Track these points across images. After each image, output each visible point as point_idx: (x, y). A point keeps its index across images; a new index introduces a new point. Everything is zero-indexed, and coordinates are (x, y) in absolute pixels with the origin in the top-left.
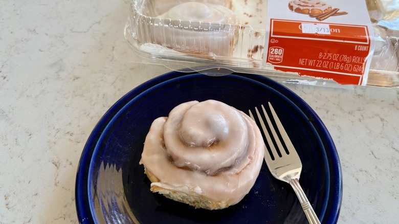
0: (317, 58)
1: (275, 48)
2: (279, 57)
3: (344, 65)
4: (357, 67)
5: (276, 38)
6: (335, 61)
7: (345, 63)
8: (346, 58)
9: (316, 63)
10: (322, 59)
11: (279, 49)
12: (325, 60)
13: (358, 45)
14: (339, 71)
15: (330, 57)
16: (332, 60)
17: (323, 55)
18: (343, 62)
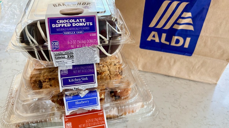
0: (86, 123)
1: (68, 123)
2: (70, 127)
3: (96, 122)
4: (101, 122)
5: (67, 119)
6: (93, 122)
7: (97, 121)
8: (96, 119)
9: (86, 125)
10: (87, 123)
11: (69, 123)
12: (89, 123)
13: (99, 113)
14: (95, 125)
15: (90, 121)
16: (91, 122)
17: (87, 121)
18: (96, 121)
